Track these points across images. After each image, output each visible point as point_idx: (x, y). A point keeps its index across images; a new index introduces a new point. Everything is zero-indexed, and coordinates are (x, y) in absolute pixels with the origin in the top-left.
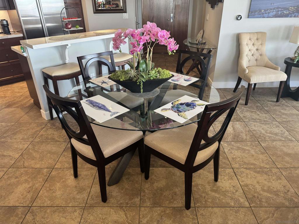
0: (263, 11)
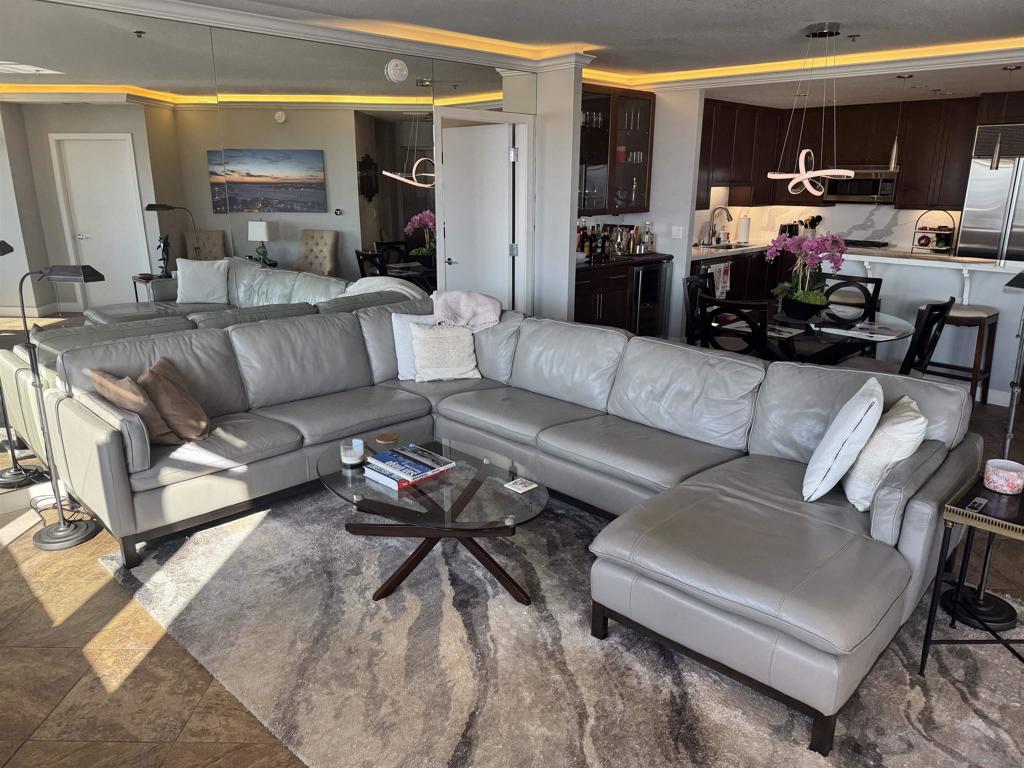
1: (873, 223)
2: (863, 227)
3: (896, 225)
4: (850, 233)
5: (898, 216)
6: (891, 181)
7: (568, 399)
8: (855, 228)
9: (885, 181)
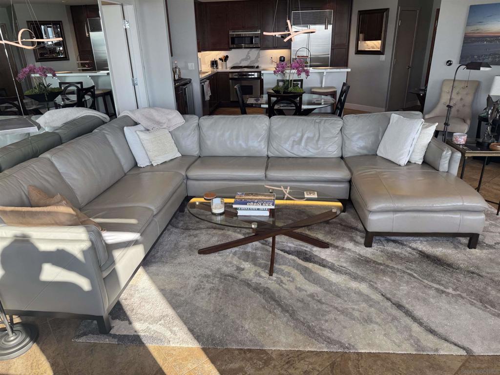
0: (476, 57)
1: (250, 58)
2: (246, 59)
3: (259, 57)
4: (240, 63)
5: (260, 53)
6: (257, 37)
7: (245, 155)
8: (243, 60)
9: (256, 37)
